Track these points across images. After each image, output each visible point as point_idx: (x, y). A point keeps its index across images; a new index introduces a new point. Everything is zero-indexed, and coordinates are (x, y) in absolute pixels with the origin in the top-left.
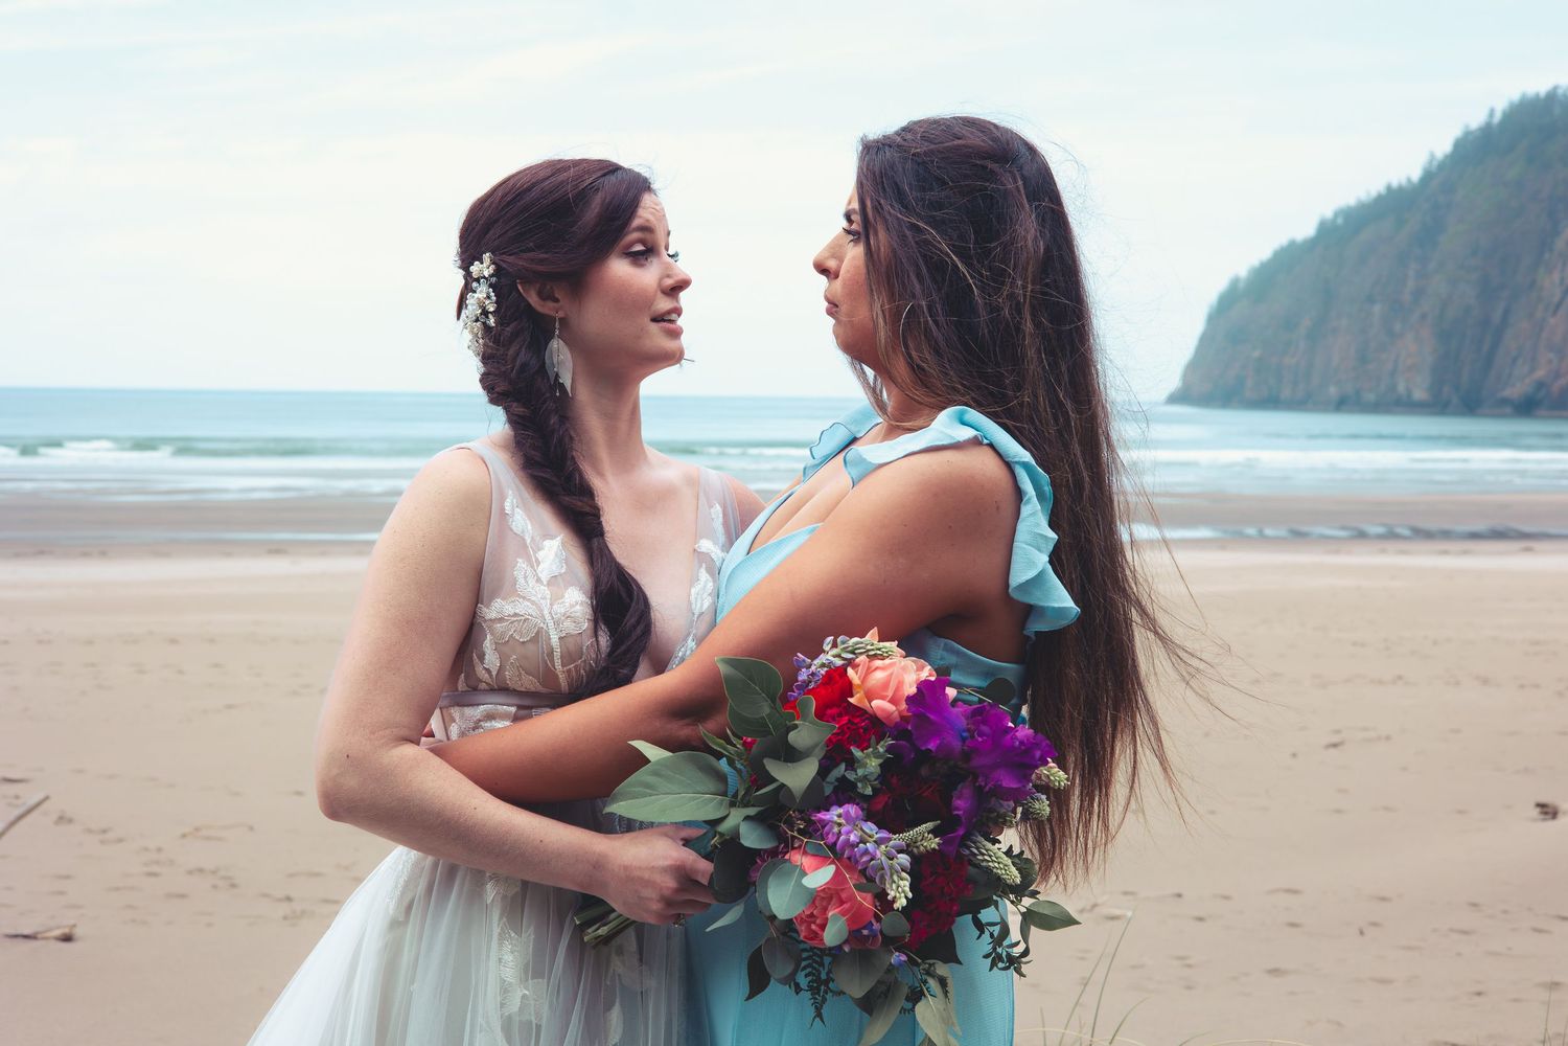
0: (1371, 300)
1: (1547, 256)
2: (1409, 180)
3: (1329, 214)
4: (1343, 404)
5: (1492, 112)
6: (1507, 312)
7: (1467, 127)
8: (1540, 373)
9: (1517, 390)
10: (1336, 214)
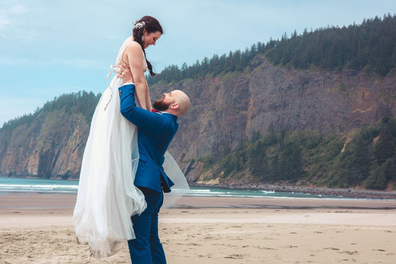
0: (20, 146)
1: (71, 137)
2: (31, 114)
3: (7, 122)
4: (10, 175)
5: (56, 97)
6: (59, 151)
7: (48, 101)
8: (69, 168)
9: (62, 173)
10: (9, 122)
